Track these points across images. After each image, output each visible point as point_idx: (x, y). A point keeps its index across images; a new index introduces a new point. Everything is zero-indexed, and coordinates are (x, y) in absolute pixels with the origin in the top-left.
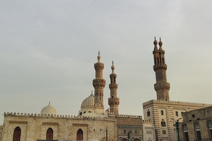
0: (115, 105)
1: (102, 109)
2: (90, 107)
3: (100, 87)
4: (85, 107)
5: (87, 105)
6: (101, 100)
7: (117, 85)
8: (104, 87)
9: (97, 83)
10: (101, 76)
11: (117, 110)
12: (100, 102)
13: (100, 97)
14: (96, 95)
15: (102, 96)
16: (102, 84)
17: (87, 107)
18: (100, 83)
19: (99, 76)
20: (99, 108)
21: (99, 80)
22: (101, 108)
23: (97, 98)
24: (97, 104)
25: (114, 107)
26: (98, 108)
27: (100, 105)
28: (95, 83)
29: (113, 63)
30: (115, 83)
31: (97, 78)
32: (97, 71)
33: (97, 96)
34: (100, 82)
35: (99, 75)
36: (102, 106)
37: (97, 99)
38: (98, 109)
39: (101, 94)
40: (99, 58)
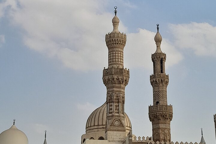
0: (162, 120)
1: (121, 132)
2: (102, 127)
3: (118, 85)
4: (93, 128)
5: (96, 124)
6: (118, 113)
7: (168, 76)
8: (126, 84)
9: (110, 77)
10: (118, 61)
11: (166, 131)
12: (117, 116)
13: (116, 106)
14: (109, 102)
15: (120, 104)
16: (120, 77)
17: (96, 127)
18: (115, 77)
19: (115, 61)
20: (115, 130)
21: (113, 70)
22: (120, 129)
23: (111, 107)
24: (110, 121)
25: (161, 126)
26: (113, 130)
27: (117, 123)
28: (107, 78)
29: (158, 29)
30: (162, 72)
31: (111, 66)
32: (111, 50)
33: (111, 104)
34: (116, 73)
35: (115, 59)
36: (122, 125)
37: (111, 111)
38: (112, 132)
39: (118, 99)
40: (115, 23)
